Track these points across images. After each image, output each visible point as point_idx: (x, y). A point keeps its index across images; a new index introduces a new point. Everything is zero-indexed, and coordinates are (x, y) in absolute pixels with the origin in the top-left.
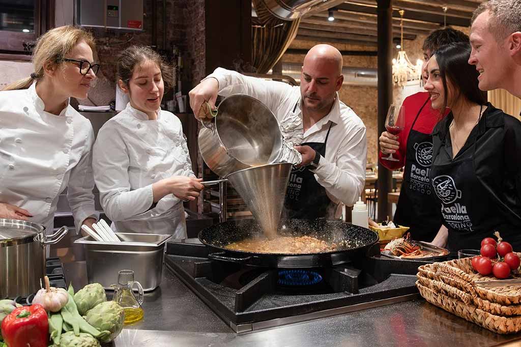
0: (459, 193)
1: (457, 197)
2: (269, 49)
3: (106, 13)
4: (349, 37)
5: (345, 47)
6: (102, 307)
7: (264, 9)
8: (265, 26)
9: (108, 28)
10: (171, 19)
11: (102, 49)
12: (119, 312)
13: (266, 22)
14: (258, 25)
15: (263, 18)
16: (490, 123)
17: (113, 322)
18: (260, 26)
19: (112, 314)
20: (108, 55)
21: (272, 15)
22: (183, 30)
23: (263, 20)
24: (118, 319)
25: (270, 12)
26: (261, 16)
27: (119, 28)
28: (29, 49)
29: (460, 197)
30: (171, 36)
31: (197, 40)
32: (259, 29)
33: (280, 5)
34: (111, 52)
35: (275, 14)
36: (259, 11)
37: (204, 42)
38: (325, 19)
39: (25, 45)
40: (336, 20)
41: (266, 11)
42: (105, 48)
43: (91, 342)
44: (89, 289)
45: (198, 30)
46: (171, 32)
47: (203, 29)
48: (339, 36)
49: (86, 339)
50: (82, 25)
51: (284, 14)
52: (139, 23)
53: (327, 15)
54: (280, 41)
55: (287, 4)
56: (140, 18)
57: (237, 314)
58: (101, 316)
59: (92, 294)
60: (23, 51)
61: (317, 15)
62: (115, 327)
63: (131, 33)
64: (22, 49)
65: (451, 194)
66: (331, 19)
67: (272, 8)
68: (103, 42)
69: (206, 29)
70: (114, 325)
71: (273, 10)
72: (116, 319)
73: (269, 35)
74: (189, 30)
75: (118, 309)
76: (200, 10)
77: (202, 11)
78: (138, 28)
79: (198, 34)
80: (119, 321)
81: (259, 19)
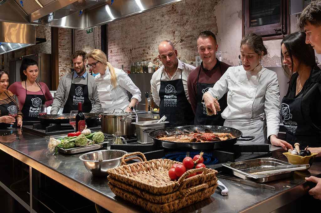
0: (291, 115)
1: (290, 117)
16: (313, 80)
28: (278, 32)
29: (291, 118)
39: (276, 30)
60: (275, 33)
65: (287, 115)
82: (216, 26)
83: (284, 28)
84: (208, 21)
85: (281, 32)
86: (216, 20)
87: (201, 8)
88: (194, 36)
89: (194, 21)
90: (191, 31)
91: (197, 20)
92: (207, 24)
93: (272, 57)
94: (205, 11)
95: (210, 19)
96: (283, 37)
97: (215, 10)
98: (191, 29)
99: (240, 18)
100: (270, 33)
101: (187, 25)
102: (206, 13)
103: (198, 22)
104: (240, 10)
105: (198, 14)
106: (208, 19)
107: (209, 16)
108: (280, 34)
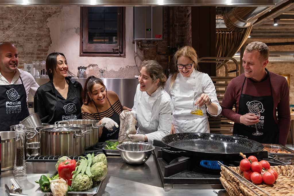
2: (233, 45)
3: (145, 32)
4: (289, 34)
5: (287, 40)
6: (97, 164)
7: (230, 23)
8: (231, 32)
9: (147, 40)
10: (177, 32)
11: (145, 49)
12: (103, 168)
13: (232, 30)
14: (227, 32)
15: (229, 28)
17: (100, 172)
18: (228, 33)
19: (100, 168)
20: (148, 52)
21: (235, 26)
22: (183, 38)
23: (230, 29)
24: (102, 171)
25: (233, 24)
26: (229, 27)
27: (152, 39)
28: (115, 51)
30: (177, 41)
31: (189, 42)
32: (228, 34)
33: (239, 20)
34: (149, 50)
35: (237, 25)
36: (227, 25)
37: (191, 43)
38: (272, 25)
39: (113, 50)
40: (279, 25)
41: (231, 24)
42: (147, 49)
43: (86, 179)
44: (99, 156)
45: (189, 37)
46: (177, 39)
47: (191, 36)
48: (282, 34)
49: (85, 178)
50: (136, 39)
51: (241, 25)
52: (160, 36)
53: (273, 23)
54: (240, 39)
55: (243, 19)
56: (161, 33)
57: (165, 178)
58: (95, 168)
59: (99, 158)
60: (113, 52)
61: (265, 23)
62: (101, 175)
63: (157, 41)
64: (112, 51)
66: (276, 25)
67: (234, 22)
68: (146, 46)
69: (192, 37)
70: (100, 173)
71: (235, 23)
72: (101, 171)
73: (234, 37)
74: (185, 37)
75: (103, 166)
76: (190, 27)
77: (191, 27)
78: (160, 38)
79: (189, 39)
80: (103, 172)
81: (228, 29)
82: (50, 37)
83: (121, 48)
84: (38, 30)
85: (119, 52)
86: (49, 31)
87: (30, 16)
88: (19, 43)
89: (19, 28)
90: (14, 38)
91: (24, 27)
92: (37, 34)
93: (109, 70)
94: (35, 20)
95: (41, 29)
96: (119, 56)
97: (48, 22)
98: (14, 36)
99: (77, 34)
100: (108, 51)
101: (10, 31)
102: (36, 22)
103: (24, 30)
104: (78, 28)
105: (26, 21)
106: (39, 28)
107: (40, 26)
108: (118, 53)
